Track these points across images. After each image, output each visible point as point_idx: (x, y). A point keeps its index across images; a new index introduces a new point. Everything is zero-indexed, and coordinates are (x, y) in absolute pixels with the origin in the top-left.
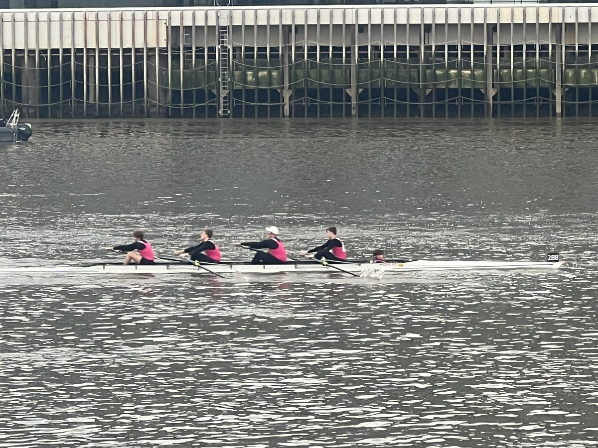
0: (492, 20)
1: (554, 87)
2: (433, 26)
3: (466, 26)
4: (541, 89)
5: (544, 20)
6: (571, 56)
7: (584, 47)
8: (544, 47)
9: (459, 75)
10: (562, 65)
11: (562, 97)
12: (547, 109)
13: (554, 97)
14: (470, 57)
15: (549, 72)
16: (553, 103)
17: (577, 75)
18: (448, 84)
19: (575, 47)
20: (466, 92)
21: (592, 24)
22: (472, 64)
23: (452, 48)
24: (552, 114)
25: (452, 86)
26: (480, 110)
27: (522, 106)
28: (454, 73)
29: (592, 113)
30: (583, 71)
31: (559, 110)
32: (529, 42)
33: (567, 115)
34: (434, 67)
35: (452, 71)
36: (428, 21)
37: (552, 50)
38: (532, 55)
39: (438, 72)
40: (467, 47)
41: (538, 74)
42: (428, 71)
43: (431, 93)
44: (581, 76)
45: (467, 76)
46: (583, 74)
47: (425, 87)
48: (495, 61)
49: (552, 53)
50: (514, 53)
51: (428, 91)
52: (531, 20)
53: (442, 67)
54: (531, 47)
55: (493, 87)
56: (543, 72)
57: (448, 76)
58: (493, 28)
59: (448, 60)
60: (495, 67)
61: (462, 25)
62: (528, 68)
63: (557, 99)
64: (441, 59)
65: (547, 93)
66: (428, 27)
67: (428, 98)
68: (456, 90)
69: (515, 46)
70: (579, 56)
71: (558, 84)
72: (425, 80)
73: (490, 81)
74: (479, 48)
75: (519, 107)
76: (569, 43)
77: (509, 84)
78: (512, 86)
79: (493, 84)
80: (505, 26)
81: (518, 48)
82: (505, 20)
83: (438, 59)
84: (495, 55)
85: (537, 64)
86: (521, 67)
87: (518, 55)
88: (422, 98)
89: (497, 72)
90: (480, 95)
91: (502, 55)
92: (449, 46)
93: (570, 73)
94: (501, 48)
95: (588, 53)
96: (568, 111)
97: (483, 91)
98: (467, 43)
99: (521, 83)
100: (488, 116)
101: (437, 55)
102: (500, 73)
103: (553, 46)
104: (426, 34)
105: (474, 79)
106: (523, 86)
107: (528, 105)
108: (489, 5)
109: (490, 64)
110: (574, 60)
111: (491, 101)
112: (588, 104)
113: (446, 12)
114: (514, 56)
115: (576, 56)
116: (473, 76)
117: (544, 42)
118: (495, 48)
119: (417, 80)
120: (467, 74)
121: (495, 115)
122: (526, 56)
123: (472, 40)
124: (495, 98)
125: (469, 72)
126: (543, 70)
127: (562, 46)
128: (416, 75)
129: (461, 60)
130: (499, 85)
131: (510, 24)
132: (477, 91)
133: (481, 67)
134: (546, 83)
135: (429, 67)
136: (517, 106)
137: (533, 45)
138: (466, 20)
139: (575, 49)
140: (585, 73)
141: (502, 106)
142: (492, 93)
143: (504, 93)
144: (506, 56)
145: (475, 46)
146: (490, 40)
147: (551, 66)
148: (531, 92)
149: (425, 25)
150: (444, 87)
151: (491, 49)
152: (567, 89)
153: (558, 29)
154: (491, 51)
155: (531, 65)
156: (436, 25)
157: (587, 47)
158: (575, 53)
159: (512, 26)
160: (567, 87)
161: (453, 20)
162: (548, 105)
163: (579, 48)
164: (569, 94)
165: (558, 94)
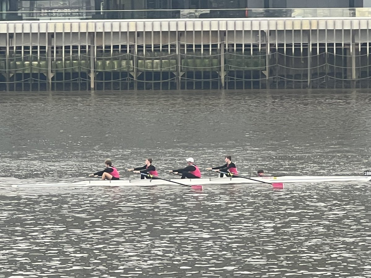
0: (51, 30)
1: (90, 72)
2: (15, 35)
3: (35, 34)
4: (81, 73)
5: (83, 30)
6: (100, 52)
7: (108, 47)
8: (83, 47)
9: (31, 65)
10: (94, 58)
11: (94, 78)
12: (85, 86)
13: (90, 78)
14: (37, 53)
15: (86, 62)
16: (89, 82)
17: (104, 64)
18: (24, 70)
19: (102, 47)
20: (35, 75)
21: (113, 32)
22: (39, 58)
23: (26, 48)
24: (88, 88)
25: (26, 72)
26: (44, 87)
27: (70, 83)
28: (27, 63)
29: (113, 88)
30: (108, 62)
31: (92, 86)
32: (74, 44)
33: (98, 89)
34: (15, 60)
35: (26, 62)
36: (11, 31)
37: (88, 49)
38: (75, 52)
39: (18, 63)
40: (36, 47)
41: (80, 64)
42: (11, 62)
43: (13, 76)
44: (106, 65)
45: (36, 65)
46: (107, 64)
47: (10, 72)
48: (53, 56)
49: (88, 50)
50: (65, 51)
51: (11, 75)
52: (75, 30)
53: (20, 60)
54: (75, 47)
55: (52, 72)
56: (83, 63)
57: (24, 65)
58: (51, 35)
59: (24, 55)
60: (53, 60)
61: (32, 33)
62: (73, 60)
63: (91, 79)
64: (19, 55)
65: (85, 75)
66: (11, 35)
67: (11, 79)
68: (28, 74)
69: (65, 47)
70: (105, 52)
71: (92, 70)
72: (9, 68)
73: (50, 68)
74: (43, 48)
75: (68, 85)
76: (99, 44)
77: (62, 70)
78: (64, 72)
79: (52, 70)
80: (59, 34)
81: (67, 47)
82: (59, 30)
83: (17, 55)
84: (53, 52)
85: (79, 58)
86: (69, 60)
87: (67, 52)
88: (8, 79)
89: (54, 63)
90: (43, 77)
91: (57, 52)
92: (24, 47)
93: (100, 63)
94: (57, 48)
95: (110, 50)
96: (98, 86)
97: (45, 74)
98: (35, 45)
99: (69, 69)
100: (48, 90)
101: (17, 52)
102: (56, 63)
103: (89, 47)
104: (10, 39)
105: (40, 67)
106: (71, 71)
107: (73, 83)
108: (49, 21)
109: (50, 58)
110: (102, 55)
111: (50, 81)
112: (110, 82)
113: (23, 26)
114: (65, 53)
115: (103, 52)
116: (39, 65)
117: (83, 44)
118: (53, 48)
119: (4, 68)
120: (35, 64)
121: (53, 89)
122: (72, 53)
123: (38, 43)
124: (53, 79)
125: (36, 63)
126: (83, 61)
127: (94, 46)
128: (4, 65)
129: (32, 56)
130: (55, 71)
131: (62, 33)
132: (42, 74)
133: (45, 60)
134: (84, 69)
135: (11, 60)
136: (66, 84)
137: (76, 46)
138: (35, 30)
139: (102, 48)
140: (109, 63)
141: (57, 83)
142: (51, 75)
143: (58, 76)
144: (59, 52)
145: (40, 47)
146: (50, 43)
147: (87, 59)
148: (75, 75)
149: (9, 33)
150: (21, 72)
151: (50, 48)
152: (97, 73)
153: (92, 35)
154: (50, 50)
155: (75, 59)
156: (16, 33)
157: (110, 47)
158: (102, 51)
159: (63, 34)
160: (97, 71)
161: (27, 30)
162: (86, 83)
163: (105, 47)
164: (99, 76)
165: (92, 76)
